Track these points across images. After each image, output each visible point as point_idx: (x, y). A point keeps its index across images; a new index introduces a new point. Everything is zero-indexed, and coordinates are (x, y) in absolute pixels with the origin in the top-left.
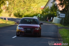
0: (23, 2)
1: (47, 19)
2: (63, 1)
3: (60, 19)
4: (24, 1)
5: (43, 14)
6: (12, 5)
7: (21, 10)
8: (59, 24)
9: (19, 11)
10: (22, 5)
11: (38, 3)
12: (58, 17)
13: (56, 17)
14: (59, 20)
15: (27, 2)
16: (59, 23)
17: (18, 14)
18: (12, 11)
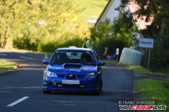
0: (39, 9)
1: (104, 54)
2: (149, 5)
3: (139, 52)
4: (40, 7)
5: (95, 40)
6: (7, 17)
7: (34, 30)
8: (139, 67)
9: (27, 34)
10: (35, 16)
11: (78, 12)
12: (136, 49)
13: (128, 47)
14: (137, 54)
15: (49, 8)
16: (138, 65)
17: (25, 40)
18: (7, 33)
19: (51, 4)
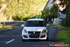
0: (22, 4)
1: (47, 21)
2: (64, 1)
5: (43, 16)
6: (9, 8)
9: (17, 14)
11: (38, 5)
13: (57, 18)
14: (60, 21)
15: (25, 4)
16: (60, 25)
17: (16, 17)
18: (10, 14)
19: (26, 2)
